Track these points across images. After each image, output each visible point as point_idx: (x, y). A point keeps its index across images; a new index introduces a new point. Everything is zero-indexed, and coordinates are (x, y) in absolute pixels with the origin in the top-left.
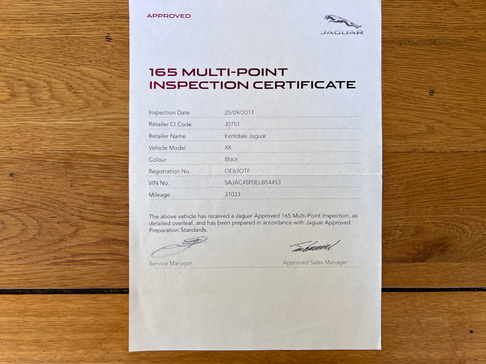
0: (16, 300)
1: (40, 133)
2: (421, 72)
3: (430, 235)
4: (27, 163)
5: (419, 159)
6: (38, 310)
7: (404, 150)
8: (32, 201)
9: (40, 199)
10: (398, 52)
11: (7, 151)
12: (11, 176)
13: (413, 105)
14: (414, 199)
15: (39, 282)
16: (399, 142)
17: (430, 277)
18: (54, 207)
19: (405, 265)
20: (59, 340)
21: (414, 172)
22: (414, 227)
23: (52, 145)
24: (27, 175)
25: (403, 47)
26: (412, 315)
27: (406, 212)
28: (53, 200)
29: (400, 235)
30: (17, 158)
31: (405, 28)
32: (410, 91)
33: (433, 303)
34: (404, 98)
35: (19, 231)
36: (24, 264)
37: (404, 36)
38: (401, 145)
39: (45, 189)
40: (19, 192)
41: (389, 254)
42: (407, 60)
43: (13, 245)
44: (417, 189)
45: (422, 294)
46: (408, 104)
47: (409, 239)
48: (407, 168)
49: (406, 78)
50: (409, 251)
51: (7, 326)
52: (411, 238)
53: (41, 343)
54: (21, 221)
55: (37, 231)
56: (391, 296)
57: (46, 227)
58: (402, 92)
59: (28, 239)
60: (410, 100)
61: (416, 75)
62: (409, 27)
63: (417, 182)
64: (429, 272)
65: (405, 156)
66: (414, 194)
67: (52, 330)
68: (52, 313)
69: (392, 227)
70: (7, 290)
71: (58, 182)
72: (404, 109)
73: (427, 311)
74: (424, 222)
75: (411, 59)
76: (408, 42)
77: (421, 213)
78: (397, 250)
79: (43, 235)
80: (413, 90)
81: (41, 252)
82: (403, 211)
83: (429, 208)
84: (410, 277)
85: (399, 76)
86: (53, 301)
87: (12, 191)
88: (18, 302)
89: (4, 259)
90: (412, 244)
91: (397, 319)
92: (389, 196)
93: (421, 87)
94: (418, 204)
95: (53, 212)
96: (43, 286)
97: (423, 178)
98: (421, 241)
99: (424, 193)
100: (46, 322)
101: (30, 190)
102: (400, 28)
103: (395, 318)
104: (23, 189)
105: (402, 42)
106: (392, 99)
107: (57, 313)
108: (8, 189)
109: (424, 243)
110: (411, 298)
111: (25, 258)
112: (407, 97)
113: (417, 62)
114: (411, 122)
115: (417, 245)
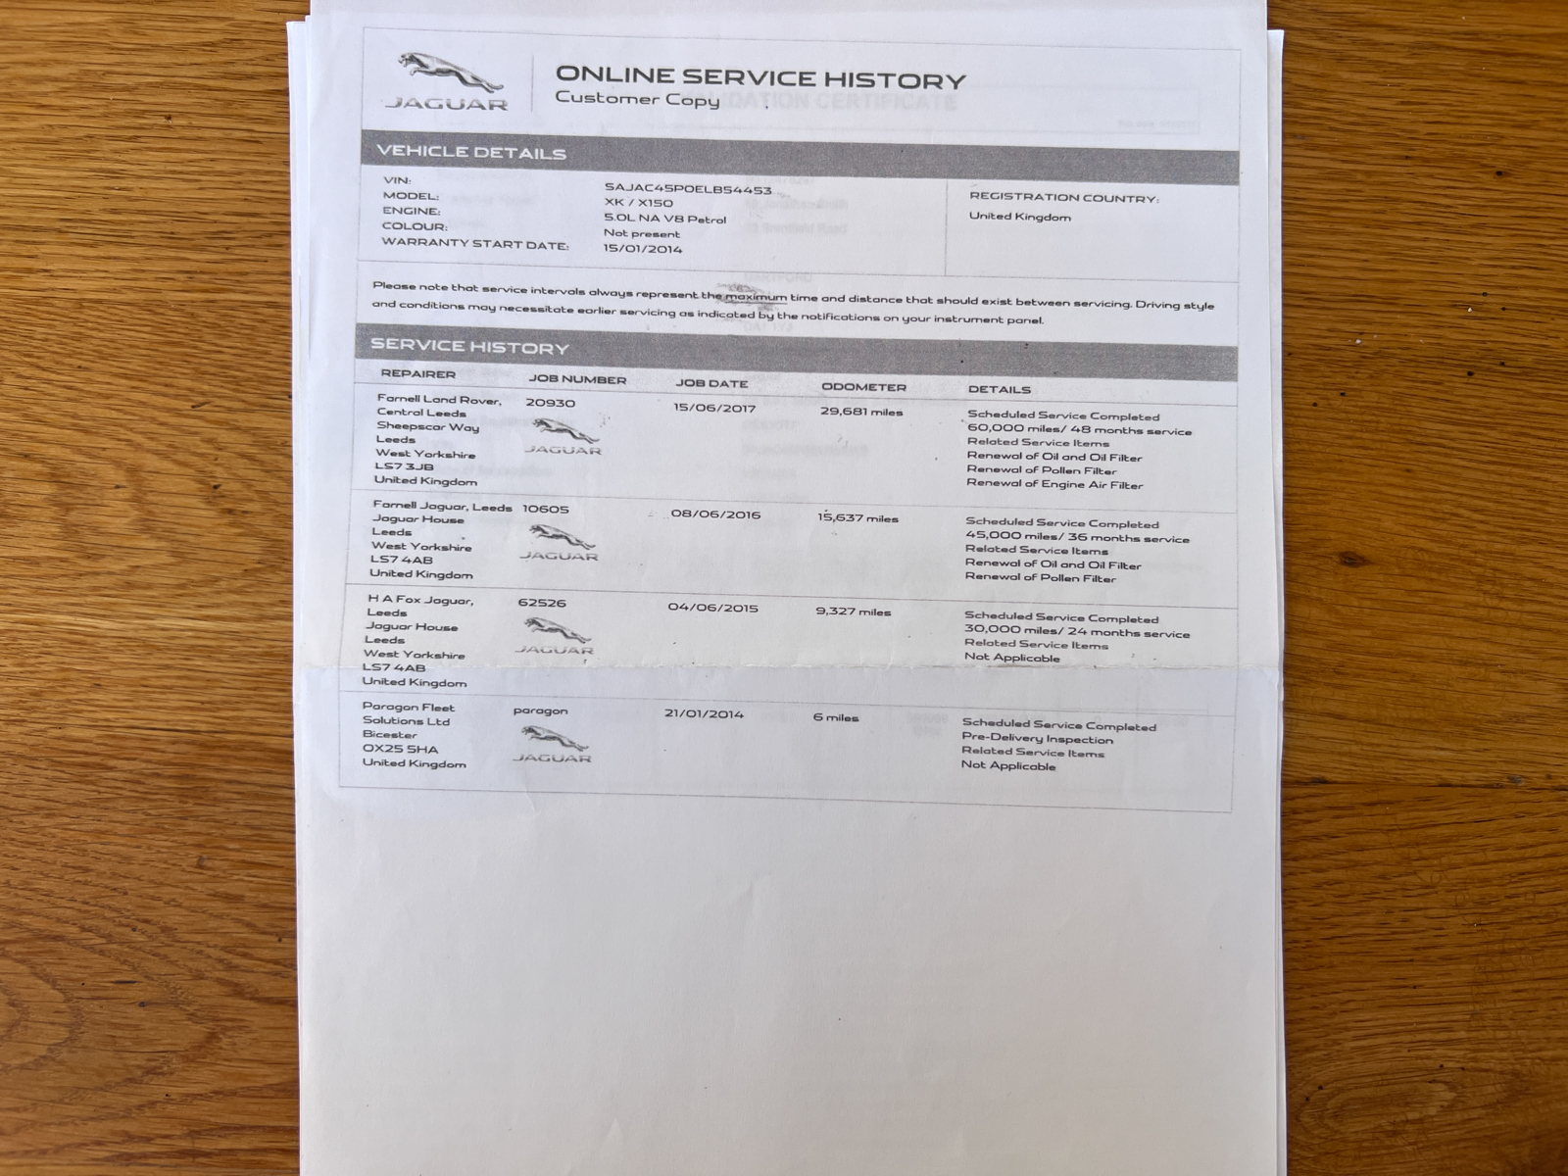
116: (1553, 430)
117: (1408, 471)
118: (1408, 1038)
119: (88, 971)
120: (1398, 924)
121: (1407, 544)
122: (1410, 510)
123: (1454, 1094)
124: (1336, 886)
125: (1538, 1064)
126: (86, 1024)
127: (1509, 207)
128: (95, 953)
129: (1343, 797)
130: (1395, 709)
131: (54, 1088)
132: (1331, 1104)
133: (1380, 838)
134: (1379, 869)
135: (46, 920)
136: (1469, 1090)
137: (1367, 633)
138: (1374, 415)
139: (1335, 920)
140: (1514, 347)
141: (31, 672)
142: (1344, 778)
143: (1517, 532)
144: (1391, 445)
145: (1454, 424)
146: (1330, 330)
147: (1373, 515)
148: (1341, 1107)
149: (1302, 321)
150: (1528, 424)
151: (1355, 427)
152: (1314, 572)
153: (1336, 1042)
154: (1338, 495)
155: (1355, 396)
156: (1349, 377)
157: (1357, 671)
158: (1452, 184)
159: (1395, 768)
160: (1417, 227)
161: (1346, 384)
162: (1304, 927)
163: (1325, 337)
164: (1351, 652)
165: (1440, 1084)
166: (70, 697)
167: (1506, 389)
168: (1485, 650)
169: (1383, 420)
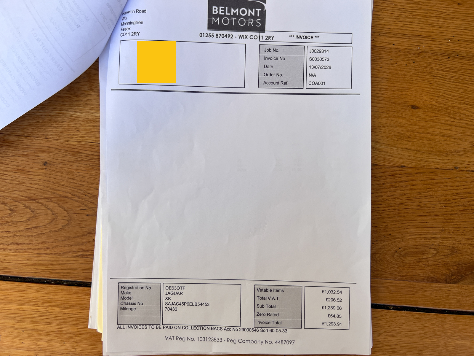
0: (41, 289)
1: (77, 123)
2: (468, 87)
3: (465, 257)
4: (62, 153)
5: (460, 177)
6: (61, 301)
7: (444, 167)
8: (63, 191)
9: (72, 190)
10: (446, 66)
11: (42, 139)
12: (45, 165)
13: (458, 121)
14: (451, 218)
15: (65, 274)
16: (440, 159)
17: (462, 299)
18: (84, 199)
19: (437, 285)
20: (80, 333)
21: (453, 191)
22: (450, 247)
23: (87, 137)
24: (61, 165)
25: (451, 60)
26: (440, 337)
27: (442, 230)
28: (84, 192)
29: (434, 254)
30: (52, 148)
31: (454, 41)
32: (456, 107)
33: (463, 326)
34: (449, 114)
35: (49, 221)
36: (51, 254)
37: (453, 49)
38: (442, 161)
39: (77, 180)
40: (51, 181)
41: (422, 272)
42: (455, 74)
43: (41, 234)
44: (455, 208)
45: (452, 316)
46: (453, 120)
47: (443, 259)
48: (447, 186)
49: (453, 92)
50: (442, 271)
51: (29, 315)
52: (445, 258)
53: (62, 335)
54: (51, 211)
55: (67, 222)
56: (419, 316)
57: (75, 218)
58: (447, 107)
59: (56, 229)
60: (455, 115)
61: (463, 90)
62: (459, 41)
63: (456, 200)
64: (461, 295)
65: (446, 173)
66: (452, 213)
67: (74, 323)
68: (75, 305)
69: (427, 245)
70: (32, 279)
71: (90, 174)
72: (448, 125)
73: (456, 334)
74: (460, 242)
75: (459, 73)
76: (457, 55)
77: (458, 233)
78: (430, 269)
79: (72, 226)
80: (459, 105)
81: (68, 243)
82: (439, 230)
83: (466, 229)
84: (442, 298)
85: (445, 90)
86: (77, 293)
87: (45, 180)
88: (42, 292)
89: (32, 247)
90: (446, 264)
91: (425, 340)
92: (425, 213)
93: (467, 103)
94: (456, 224)
95: (83, 204)
96: (68, 277)
97: (462, 198)
98: (456, 262)
99: (463, 213)
100: (69, 314)
101: (62, 180)
102: (449, 40)
103: (422, 339)
104: (55, 179)
105: (451, 55)
106: (436, 113)
107: (80, 305)
108: (41, 177)
109: (459, 265)
110: (441, 319)
111: (53, 248)
112: (452, 112)
113: (465, 77)
114: (454, 139)
115: (451, 266)
116: (471, 74)
117: (431, 83)
118: (424, 236)
119: (73, 206)
120: (423, 206)
121: (430, 103)
122: (431, 94)
123: (436, 252)
124: (407, 195)
125: (460, 245)
126: (73, 220)
127: (461, 13)
128: (76, 201)
129: (410, 171)
130: (424, 148)
131: (64, 237)
132: (402, 253)
133: (419, 182)
134: (418, 191)
135: (63, 192)
136: (440, 251)
137: (418, 127)
138: (422, 68)
139: (405, 204)
140: (461, 51)
141: (60, 127)
142: (410, 166)
143: (460, 101)
144: (427, 76)
145: (444, 71)
146: (411, 45)
147: (421, 95)
148: (405, 254)
149: (404, 42)
150: (464, 72)
151: (417, 71)
152: (404, 110)
153: (404, 236)
154: (411, 89)
155: (417, 63)
156: (416, 58)
157: (415, 137)
158: (446, 6)
159: (424, 164)
160: (436, 18)
161: (415, 59)
162: (397, 205)
163: (410, 47)
164: (413, 132)
165: (432, 249)
166: (70, 133)
167: (459, 62)
168: (450, 133)
169: (424, 69)
